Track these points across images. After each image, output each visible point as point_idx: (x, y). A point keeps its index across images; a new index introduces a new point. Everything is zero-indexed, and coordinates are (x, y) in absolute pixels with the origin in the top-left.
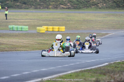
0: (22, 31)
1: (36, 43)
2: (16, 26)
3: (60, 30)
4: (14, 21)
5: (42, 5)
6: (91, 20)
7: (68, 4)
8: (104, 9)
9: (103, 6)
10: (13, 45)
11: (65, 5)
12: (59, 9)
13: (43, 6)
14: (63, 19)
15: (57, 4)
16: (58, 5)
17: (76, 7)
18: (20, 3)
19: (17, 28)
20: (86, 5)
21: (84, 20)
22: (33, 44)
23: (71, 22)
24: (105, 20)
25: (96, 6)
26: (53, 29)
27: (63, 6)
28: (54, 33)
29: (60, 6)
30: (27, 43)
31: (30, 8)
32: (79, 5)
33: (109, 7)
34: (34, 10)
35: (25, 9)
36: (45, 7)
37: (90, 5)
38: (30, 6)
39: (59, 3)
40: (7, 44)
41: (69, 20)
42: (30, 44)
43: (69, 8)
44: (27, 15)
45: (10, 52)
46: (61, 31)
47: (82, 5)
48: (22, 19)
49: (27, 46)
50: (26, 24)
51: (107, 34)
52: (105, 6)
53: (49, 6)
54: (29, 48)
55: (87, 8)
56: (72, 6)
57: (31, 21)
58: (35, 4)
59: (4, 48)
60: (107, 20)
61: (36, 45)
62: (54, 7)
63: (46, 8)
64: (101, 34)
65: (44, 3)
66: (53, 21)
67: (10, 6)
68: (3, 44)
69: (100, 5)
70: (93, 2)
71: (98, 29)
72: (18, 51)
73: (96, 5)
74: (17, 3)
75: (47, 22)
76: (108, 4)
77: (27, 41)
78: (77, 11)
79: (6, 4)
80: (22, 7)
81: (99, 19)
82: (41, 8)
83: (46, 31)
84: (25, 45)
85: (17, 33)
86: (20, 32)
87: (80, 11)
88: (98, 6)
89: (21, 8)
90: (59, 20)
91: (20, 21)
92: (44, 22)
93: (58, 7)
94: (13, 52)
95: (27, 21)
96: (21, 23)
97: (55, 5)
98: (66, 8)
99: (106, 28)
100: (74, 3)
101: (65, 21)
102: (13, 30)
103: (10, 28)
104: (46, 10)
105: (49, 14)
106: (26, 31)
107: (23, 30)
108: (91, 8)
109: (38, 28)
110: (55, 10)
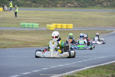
0: (32, 28)
1: (47, 39)
2: (27, 24)
3: (68, 27)
4: (25, 18)
5: (51, 3)
6: (97, 18)
7: (75, 3)
8: (108, 7)
9: (108, 4)
10: (25, 41)
11: (72, 3)
12: (66, 7)
13: (51, 5)
14: (70, 17)
15: (64, 3)
16: (66, 4)
17: (83, 5)
18: (30, 1)
19: (28, 25)
20: (92, 4)
21: (90, 18)
22: (44, 41)
23: (78, 20)
24: (110, 18)
25: (101, 5)
26: (62, 26)
27: (70, 5)
28: (63, 30)
29: (67, 4)
30: (38, 39)
31: (39, 6)
32: (85, 3)
33: (113, 5)
34: (43, 9)
35: (35, 7)
36: (53, 5)
37: (95, 4)
38: (39, 5)
39: (66, 2)
40: (20, 41)
41: (76, 18)
42: (41, 40)
43: (75, 7)
44: (37, 13)
45: (24, 48)
46: (69, 29)
47: (88, 4)
48: (33, 17)
49: (39, 43)
50: (36, 21)
51: (113, 31)
52: (109, 4)
53: (57, 4)
54: (41, 45)
55: (92, 6)
56: (78, 5)
57: (41, 18)
58: (45, 2)
59: (18, 45)
60: (111, 18)
61: (47, 42)
62: (62, 5)
63: (54, 7)
64: (106, 31)
65: (52, 2)
66: (61, 19)
67: (21, 4)
68: (16, 41)
69: (105, 4)
70: (98, 1)
71: (103, 26)
72: (31, 47)
73: (101, 3)
74: (27, 1)
75: (56, 20)
76: (112, 3)
77: (38, 38)
78: (83, 9)
79: (17, 3)
80: (32, 5)
81: (104, 17)
82: (50, 6)
83: (55, 28)
84: (36, 41)
85: (28, 30)
86: (32, 29)
87: (86, 9)
88: (103, 4)
89: (31, 7)
90: (66, 18)
91: (30, 18)
92: (53, 20)
93: (65, 5)
94: (27, 48)
95: (37, 18)
96: (32, 21)
97: (62, 4)
98: (73, 7)
99: (111, 26)
100: (80, 2)
101: (73, 18)
102: (24, 27)
103: (22, 26)
104: (55, 8)
105: (57, 12)
106: (37, 28)
107: (34, 27)
108: (96, 6)
109: (48, 25)
110: (62, 9)
